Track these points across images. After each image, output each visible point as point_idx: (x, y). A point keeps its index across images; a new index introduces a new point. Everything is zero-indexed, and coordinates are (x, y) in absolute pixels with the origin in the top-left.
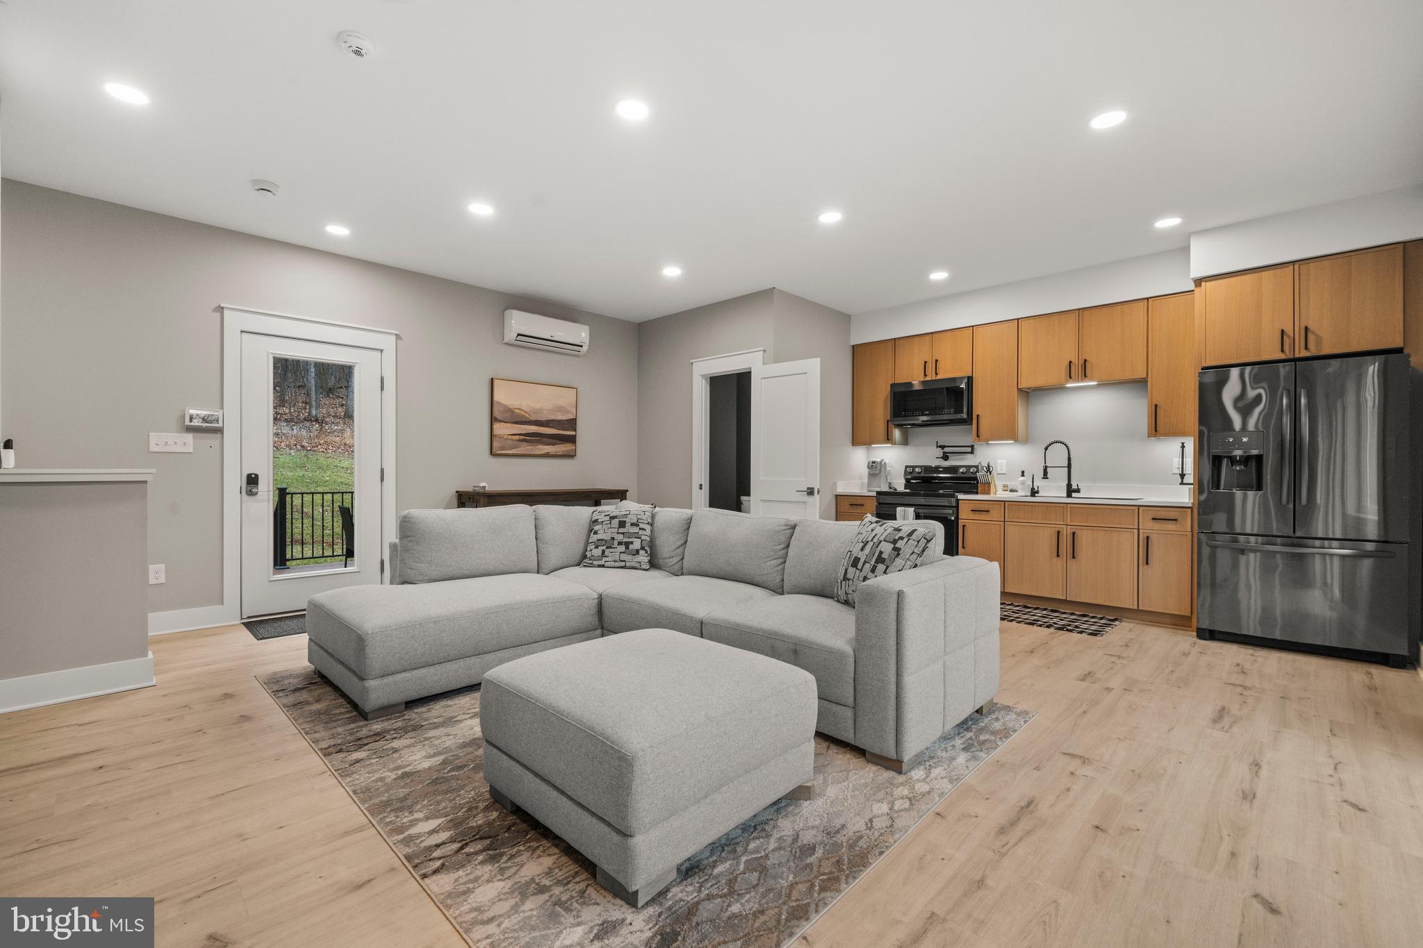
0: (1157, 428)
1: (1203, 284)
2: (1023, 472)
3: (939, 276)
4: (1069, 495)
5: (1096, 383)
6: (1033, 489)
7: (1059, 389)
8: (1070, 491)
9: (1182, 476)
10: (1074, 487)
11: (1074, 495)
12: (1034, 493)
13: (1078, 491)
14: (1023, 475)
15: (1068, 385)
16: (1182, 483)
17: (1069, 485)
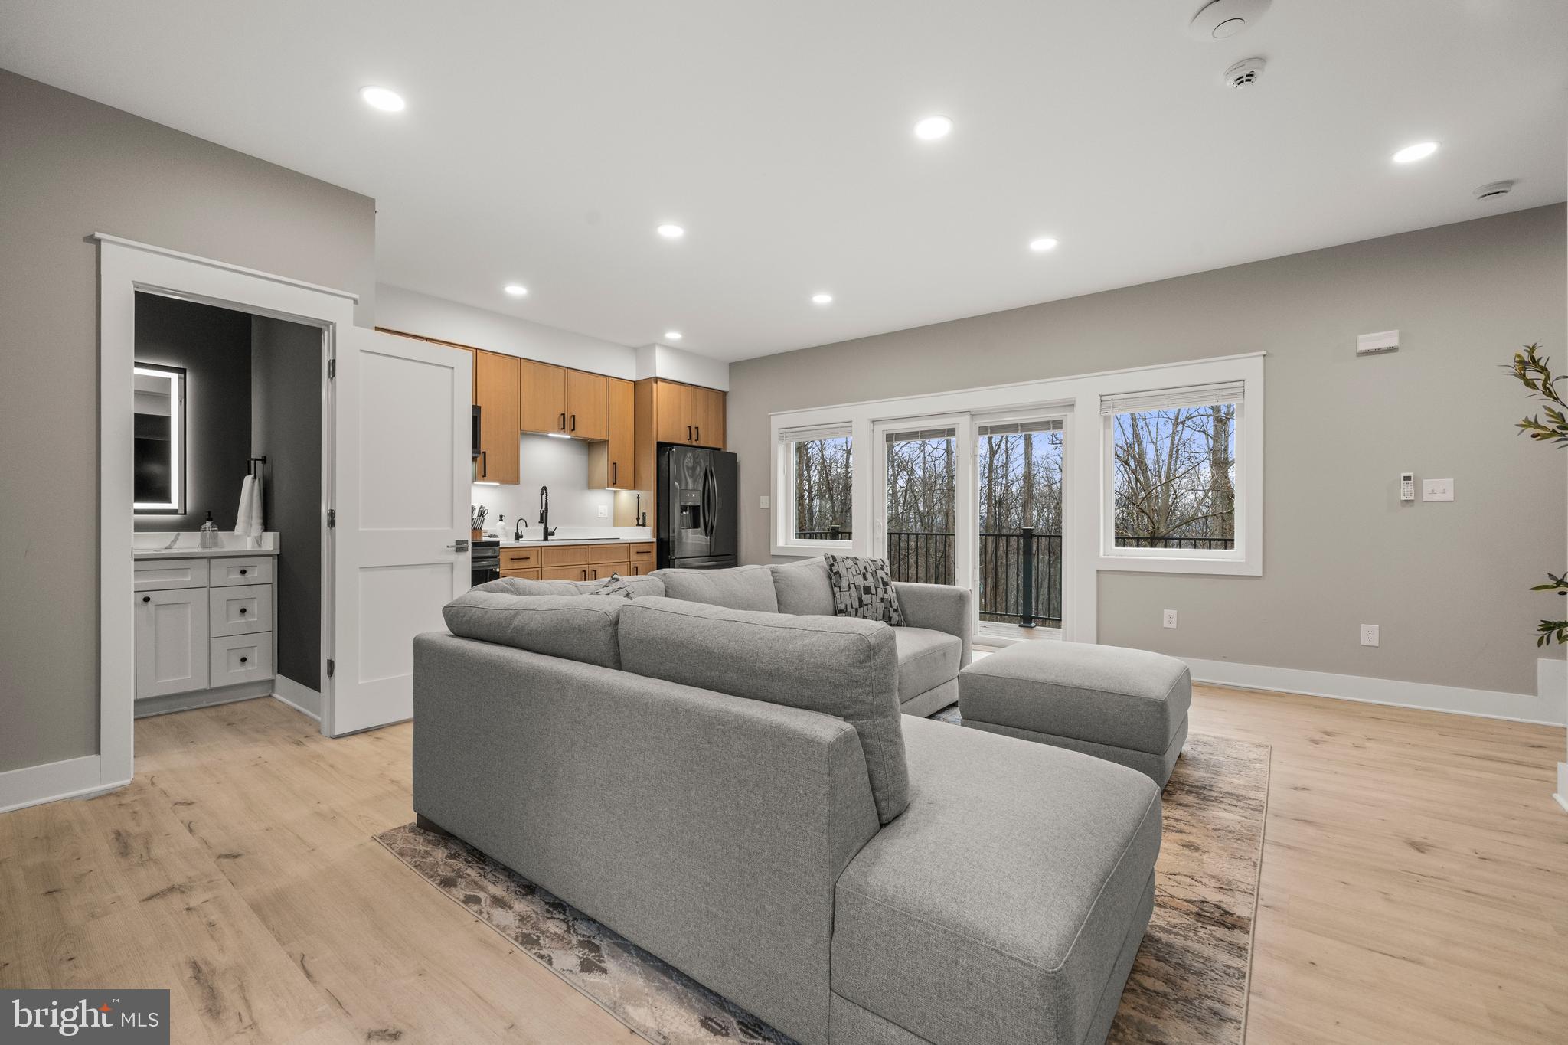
0: (615, 481)
1: (659, 382)
2: (501, 517)
3: (516, 290)
4: (546, 539)
5: (568, 437)
6: (517, 534)
7: (541, 435)
8: (547, 534)
9: (638, 519)
10: (550, 530)
11: (550, 538)
12: (518, 537)
13: (553, 534)
14: (501, 520)
15: (550, 435)
16: (638, 525)
17: (546, 529)
